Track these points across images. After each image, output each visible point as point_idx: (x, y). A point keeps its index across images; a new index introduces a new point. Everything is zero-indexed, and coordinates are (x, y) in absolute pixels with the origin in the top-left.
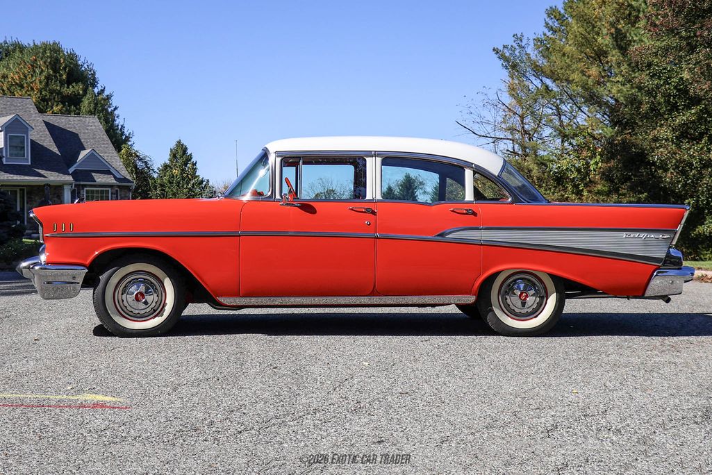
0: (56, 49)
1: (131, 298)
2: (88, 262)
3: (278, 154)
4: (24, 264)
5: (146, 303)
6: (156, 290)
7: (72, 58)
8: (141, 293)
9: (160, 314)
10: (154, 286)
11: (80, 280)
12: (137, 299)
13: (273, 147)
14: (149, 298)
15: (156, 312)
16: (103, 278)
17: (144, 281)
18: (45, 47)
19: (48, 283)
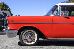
0: (3, 3)
1: (28, 38)
2: (18, 29)
3: (60, 6)
4: (4, 30)
5: (31, 39)
6: (33, 36)
7: (6, 4)
8: (30, 36)
9: (34, 41)
10: (33, 35)
11: (17, 33)
12: (29, 38)
13: (59, 5)
14: (32, 37)
15: (33, 40)
16: (22, 33)
17: (31, 34)
18: (2, 3)
19: (10, 34)
